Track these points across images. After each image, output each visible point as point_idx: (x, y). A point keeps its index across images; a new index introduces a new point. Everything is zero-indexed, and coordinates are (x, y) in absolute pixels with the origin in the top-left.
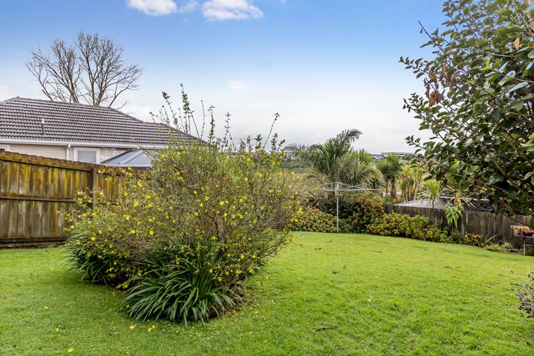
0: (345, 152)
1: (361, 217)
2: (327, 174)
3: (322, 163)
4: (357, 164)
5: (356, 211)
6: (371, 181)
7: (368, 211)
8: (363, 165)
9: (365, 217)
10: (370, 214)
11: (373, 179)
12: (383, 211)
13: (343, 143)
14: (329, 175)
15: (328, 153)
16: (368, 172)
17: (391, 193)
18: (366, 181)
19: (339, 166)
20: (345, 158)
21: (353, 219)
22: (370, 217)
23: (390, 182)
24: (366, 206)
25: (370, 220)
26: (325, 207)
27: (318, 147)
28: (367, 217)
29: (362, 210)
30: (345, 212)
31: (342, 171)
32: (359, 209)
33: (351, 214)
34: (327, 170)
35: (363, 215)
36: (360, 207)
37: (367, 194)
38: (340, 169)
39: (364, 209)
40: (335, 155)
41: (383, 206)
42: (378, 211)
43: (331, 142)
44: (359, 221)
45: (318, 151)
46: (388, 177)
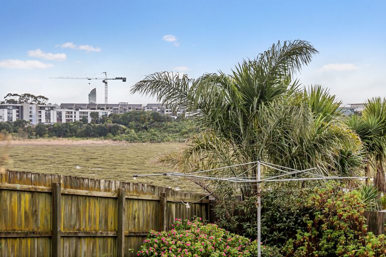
0: (278, 92)
1: (316, 240)
2: (239, 141)
3: (227, 117)
4: (305, 119)
5: (304, 226)
6: (335, 157)
7: (332, 227)
8: (320, 121)
9: (323, 241)
10: (336, 234)
11: (342, 152)
12: (365, 227)
13: (273, 71)
14: (244, 143)
15: (239, 95)
16: (331, 137)
17: (376, 181)
18: (325, 158)
19: (265, 123)
20: (278, 105)
21: (296, 247)
22: (336, 242)
23: (373, 158)
24: (327, 216)
25: (335, 247)
26: (233, 218)
27: (217, 80)
28: (328, 240)
29: (318, 225)
30: (280, 230)
31: (273, 134)
32: (310, 223)
33: (292, 234)
34: (238, 131)
35: (320, 236)
36: (312, 217)
37: (329, 187)
38: (266, 132)
39: (321, 222)
40: (256, 100)
41: (365, 214)
42: (354, 227)
43: (246, 69)
44: (310, 249)
45: (219, 88)
46: (371, 149)
